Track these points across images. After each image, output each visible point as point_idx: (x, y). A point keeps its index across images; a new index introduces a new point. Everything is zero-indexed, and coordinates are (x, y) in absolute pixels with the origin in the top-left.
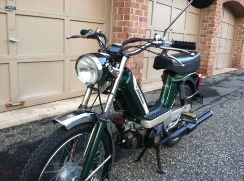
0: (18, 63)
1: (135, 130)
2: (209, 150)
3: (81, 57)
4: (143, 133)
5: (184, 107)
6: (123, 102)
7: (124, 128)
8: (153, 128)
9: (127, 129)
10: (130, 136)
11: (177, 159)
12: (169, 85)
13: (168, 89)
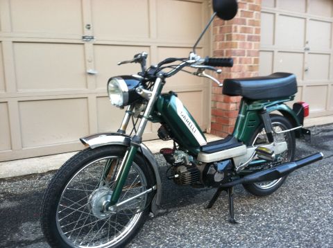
0: (97, 97)
1: (191, 164)
2: (316, 204)
3: (110, 80)
4: (201, 168)
5: (272, 144)
6: (169, 130)
7: (174, 160)
8: (212, 163)
9: (177, 161)
10: (183, 170)
11: (263, 210)
12: (245, 114)
13: (243, 120)
